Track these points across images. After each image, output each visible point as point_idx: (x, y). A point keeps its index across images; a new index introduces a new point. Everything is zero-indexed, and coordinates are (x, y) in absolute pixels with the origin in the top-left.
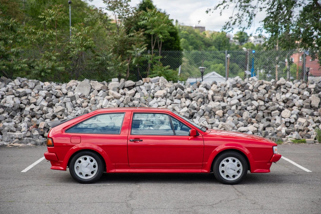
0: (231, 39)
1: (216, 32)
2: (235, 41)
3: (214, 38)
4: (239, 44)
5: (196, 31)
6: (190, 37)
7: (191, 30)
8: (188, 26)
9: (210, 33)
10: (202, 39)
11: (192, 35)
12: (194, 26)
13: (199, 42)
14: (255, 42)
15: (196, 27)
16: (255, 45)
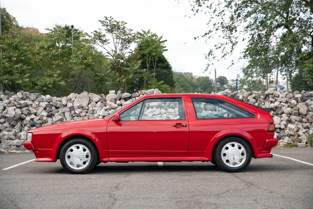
0: (214, 82)
1: (201, 77)
2: (217, 84)
3: (200, 82)
4: (220, 86)
5: (185, 76)
6: (180, 81)
7: (181, 75)
8: (179, 72)
9: (197, 78)
10: (190, 83)
11: (182, 79)
12: (183, 72)
13: (188, 85)
14: (233, 84)
15: (185, 73)
16: (233, 87)
